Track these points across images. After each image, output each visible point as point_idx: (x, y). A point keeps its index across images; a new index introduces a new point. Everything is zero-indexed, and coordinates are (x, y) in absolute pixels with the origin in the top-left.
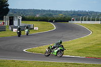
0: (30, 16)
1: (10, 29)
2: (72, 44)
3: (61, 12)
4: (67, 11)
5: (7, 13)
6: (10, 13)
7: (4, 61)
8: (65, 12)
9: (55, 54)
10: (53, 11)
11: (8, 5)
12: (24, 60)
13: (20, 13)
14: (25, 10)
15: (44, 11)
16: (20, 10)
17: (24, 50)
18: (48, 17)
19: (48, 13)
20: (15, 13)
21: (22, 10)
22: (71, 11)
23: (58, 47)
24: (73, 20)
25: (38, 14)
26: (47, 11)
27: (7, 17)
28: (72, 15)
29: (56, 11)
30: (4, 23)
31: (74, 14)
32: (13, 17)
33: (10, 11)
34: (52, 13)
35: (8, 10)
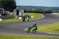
0: (28, 10)
1: (17, 17)
2: (53, 26)
3: (47, 7)
4: (50, 7)
5: (15, 8)
6: (17, 8)
7: (14, 36)
8: (49, 7)
9: (32, 31)
10: (42, 7)
11: (16, 3)
12: (25, 35)
13: (23, 8)
14: (26, 6)
15: (37, 7)
16: (23, 6)
17: (25, 30)
18: (39, 10)
19: (39, 8)
20: (20, 8)
21: (24, 6)
22: (53, 7)
23: (34, 27)
24: (54, 12)
25: (33, 9)
26: (38, 7)
27: (15, 10)
28: (53, 9)
29: (44, 7)
30: (13, 14)
31: (54, 9)
32: (19, 10)
33: (17, 7)
34: (41, 8)
35: (16, 6)
